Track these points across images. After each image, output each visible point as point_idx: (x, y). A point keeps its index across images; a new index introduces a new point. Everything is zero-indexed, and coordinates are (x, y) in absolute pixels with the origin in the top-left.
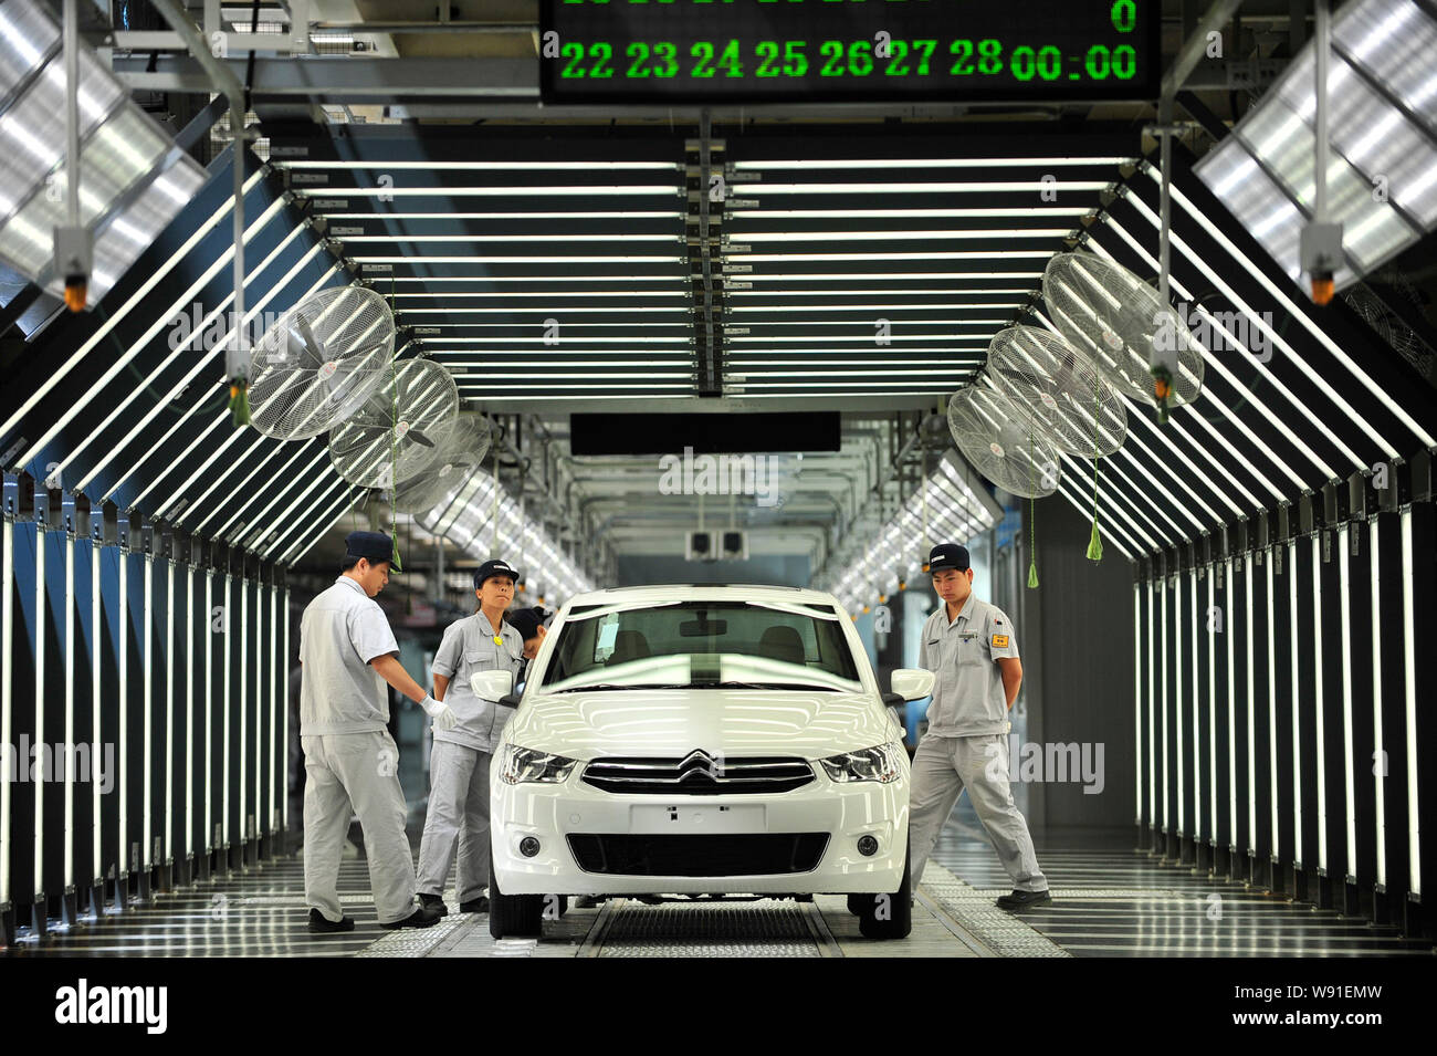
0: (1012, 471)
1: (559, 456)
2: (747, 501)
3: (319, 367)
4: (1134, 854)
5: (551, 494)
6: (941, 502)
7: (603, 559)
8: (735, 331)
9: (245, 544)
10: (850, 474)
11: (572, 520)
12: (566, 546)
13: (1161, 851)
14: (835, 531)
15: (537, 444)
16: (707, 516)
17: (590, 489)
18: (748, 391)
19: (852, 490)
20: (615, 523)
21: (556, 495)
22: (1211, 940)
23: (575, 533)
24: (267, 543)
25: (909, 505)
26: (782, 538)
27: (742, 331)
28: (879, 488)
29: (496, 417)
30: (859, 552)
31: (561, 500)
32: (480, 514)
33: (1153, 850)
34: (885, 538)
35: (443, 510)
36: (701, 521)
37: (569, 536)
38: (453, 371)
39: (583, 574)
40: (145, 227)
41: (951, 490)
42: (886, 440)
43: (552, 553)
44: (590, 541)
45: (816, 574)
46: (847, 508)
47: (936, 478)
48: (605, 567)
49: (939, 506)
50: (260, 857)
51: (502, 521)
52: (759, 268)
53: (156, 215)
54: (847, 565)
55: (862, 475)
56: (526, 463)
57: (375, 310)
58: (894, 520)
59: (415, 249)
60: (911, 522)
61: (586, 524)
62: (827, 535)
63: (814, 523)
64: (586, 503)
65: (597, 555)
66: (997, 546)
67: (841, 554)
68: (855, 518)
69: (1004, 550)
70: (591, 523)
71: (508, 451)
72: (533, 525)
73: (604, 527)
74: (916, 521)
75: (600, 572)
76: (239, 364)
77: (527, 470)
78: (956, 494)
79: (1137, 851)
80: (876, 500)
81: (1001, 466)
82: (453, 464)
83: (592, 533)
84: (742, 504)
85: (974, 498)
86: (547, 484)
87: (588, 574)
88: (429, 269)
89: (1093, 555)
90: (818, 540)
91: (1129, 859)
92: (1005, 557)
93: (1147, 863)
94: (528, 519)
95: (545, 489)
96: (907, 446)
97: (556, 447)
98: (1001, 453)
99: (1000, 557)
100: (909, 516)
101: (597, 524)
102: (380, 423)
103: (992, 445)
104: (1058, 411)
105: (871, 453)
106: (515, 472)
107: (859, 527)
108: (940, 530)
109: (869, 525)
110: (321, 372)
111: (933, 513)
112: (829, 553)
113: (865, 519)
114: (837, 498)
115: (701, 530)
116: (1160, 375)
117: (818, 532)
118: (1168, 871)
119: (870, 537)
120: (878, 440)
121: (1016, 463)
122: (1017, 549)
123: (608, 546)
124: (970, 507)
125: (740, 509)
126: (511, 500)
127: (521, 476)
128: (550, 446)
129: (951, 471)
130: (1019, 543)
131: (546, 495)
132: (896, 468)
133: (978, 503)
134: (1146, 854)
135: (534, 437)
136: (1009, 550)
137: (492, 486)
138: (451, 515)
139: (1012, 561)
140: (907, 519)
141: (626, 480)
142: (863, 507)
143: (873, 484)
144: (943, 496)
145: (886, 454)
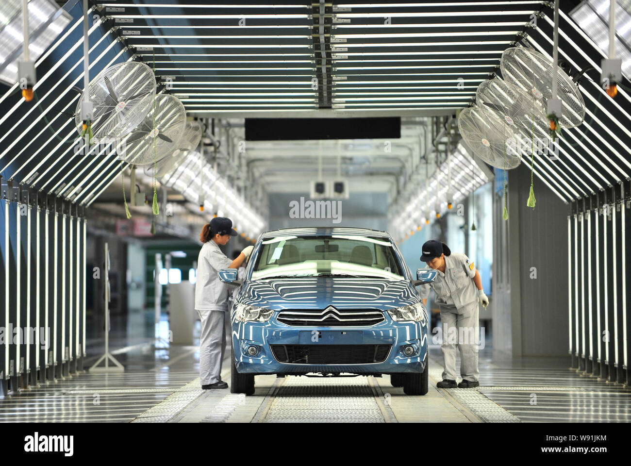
0: (494, 154)
1: (235, 136)
2: (348, 161)
3: (116, 105)
4: (568, 370)
5: (231, 161)
6: (460, 168)
7: (260, 195)
8: (339, 78)
9: (65, 195)
10: (410, 146)
11: (243, 174)
12: (239, 190)
13: (583, 369)
14: (402, 180)
15: (223, 130)
16: (323, 170)
17: (253, 154)
18: (347, 107)
19: (411, 155)
20: (269, 173)
21: (233, 160)
22: (590, 409)
23: (245, 182)
24: (76, 194)
25: (442, 168)
26: (370, 182)
27: (343, 78)
28: (426, 157)
29: (201, 120)
30: (414, 193)
31: (236, 163)
32: (191, 174)
33: (579, 368)
34: (429, 186)
35: (172, 173)
36: (320, 173)
37: (241, 183)
38: (181, 98)
39: (249, 205)
40: (42, 46)
41: (464, 161)
42: (430, 128)
43: (231, 194)
44: (252, 186)
45: (391, 205)
46: (408, 166)
47: (456, 154)
48: (261, 200)
49: (459, 170)
50: (71, 372)
51: (205, 178)
52: (351, 50)
53: (47, 40)
54: (408, 200)
55: (416, 147)
56: (217, 144)
57: (142, 70)
58: (434, 176)
59: (167, 41)
60: (444, 178)
61: (250, 174)
62: (397, 181)
63: (389, 174)
64: (251, 163)
65: (256, 193)
66: (496, 191)
67: (406, 194)
68: (413, 173)
69: (500, 194)
70: (253, 174)
71: (209, 137)
72: (221, 179)
73: (261, 176)
74: (446, 177)
75: (258, 203)
76: (87, 114)
77: (218, 148)
78: (467, 164)
79: (571, 369)
80: (424, 163)
81: (488, 151)
82: (180, 149)
83: (254, 180)
84: (345, 163)
85: (477, 167)
86: (229, 154)
87: (252, 205)
88: (173, 50)
89: (530, 204)
90: (392, 183)
91: (566, 373)
92: (500, 198)
93: (576, 375)
94: (218, 175)
95: (228, 157)
96: (440, 134)
97: (234, 132)
98: (488, 144)
99: (497, 198)
100: (442, 175)
101: (257, 174)
102: (142, 129)
103: (483, 140)
104: (514, 125)
105: (421, 134)
106: (212, 149)
107: (415, 177)
108: (460, 183)
109: (420, 177)
110: (117, 107)
111: (455, 173)
112: (399, 192)
113: (418, 174)
114: (402, 159)
115: (320, 180)
116: (552, 118)
117: (392, 179)
118: (587, 379)
119: (421, 185)
120: (425, 127)
121: (496, 149)
122: (506, 194)
123: (263, 188)
124: (475, 171)
125: (344, 166)
126: (209, 166)
127: (215, 151)
128: (231, 132)
129: (464, 151)
130: (507, 191)
131: (228, 161)
132: (434, 146)
133: (480, 169)
134: (576, 370)
135: (221, 126)
136: (502, 193)
137: (199, 158)
138: (176, 175)
139: (504, 200)
140: (440, 176)
141: (274, 149)
142: (417, 167)
143: (423, 153)
144: (460, 164)
145: (430, 136)
